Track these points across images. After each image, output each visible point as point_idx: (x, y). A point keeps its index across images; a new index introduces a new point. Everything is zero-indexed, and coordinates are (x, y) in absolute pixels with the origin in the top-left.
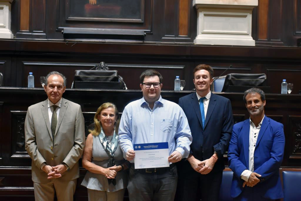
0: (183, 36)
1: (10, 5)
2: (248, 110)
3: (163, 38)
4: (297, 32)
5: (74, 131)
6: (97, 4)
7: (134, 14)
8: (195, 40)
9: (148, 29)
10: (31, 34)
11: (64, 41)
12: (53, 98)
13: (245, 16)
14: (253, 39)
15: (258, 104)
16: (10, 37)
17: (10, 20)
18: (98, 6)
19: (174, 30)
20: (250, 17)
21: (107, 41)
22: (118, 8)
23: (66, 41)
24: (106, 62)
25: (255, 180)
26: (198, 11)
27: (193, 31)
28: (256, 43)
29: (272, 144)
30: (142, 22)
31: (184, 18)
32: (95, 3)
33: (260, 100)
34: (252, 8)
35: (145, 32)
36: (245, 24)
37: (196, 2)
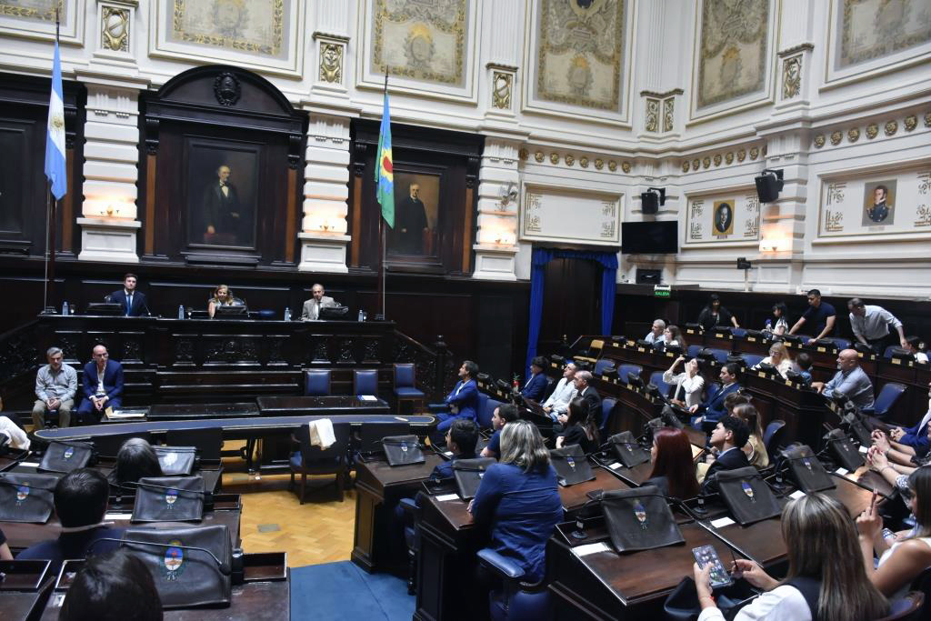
0: (289, 263)
1: (136, 232)
3: (272, 264)
6: (215, 233)
7: (248, 243)
8: (298, 267)
9: (259, 256)
10: (155, 258)
11: (188, 266)
13: (341, 248)
14: (347, 267)
16: (136, 261)
19: (281, 257)
20: (344, 250)
21: (225, 267)
26: (302, 243)
27: (297, 259)
28: (349, 270)
30: (254, 249)
31: (290, 247)
32: (213, 232)
34: (347, 242)
35: (257, 258)
36: (340, 255)
37: (301, 235)
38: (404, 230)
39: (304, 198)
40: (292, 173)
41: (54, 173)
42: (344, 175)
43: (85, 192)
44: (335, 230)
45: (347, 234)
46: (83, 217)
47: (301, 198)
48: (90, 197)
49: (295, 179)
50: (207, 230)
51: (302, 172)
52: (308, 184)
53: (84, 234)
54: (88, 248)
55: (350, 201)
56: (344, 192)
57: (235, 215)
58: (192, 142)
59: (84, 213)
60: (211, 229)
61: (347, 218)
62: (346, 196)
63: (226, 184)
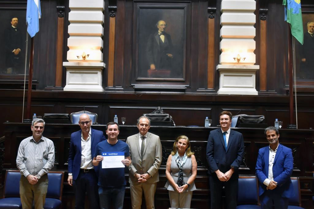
0: (210, 89)
1: (102, 71)
2: (268, 141)
3: (197, 90)
4: (286, 86)
5: (155, 152)
6: (155, 70)
7: (179, 75)
8: (218, 92)
9: (188, 85)
10: (114, 88)
11: (135, 93)
12: (142, 132)
13: (251, 76)
14: (257, 90)
15: (274, 137)
16: (101, 91)
17: (102, 80)
18: (156, 70)
19: (205, 85)
20: (254, 77)
22: (169, 72)
23: (136, 93)
24: (161, 106)
25: (274, 186)
26: (220, 73)
27: (217, 85)
28: (258, 93)
29: (284, 162)
30: (184, 80)
31: (211, 78)
32: (154, 69)
33: (276, 134)
34: (256, 70)
35: (186, 86)
36: (251, 81)
37: (219, 67)
38: (304, 60)
39: (220, 39)
40: (211, 21)
41: (29, 17)
42: (252, 18)
43: (69, 45)
44: (246, 61)
45: (255, 64)
46: (68, 61)
47: (218, 39)
48: (72, 48)
49: (213, 26)
50: (150, 66)
51: (219, 19)
52: (223, 27)
53: (68, 73)
54: (70, 83)
55: (257, 39)
56: (252, 31)
57: (170, 55)
58: (140, 5)
59: (68, 59)
60: (153, 67)
61: (255, 52)
62: (254, 34)
63: (163, 33)
